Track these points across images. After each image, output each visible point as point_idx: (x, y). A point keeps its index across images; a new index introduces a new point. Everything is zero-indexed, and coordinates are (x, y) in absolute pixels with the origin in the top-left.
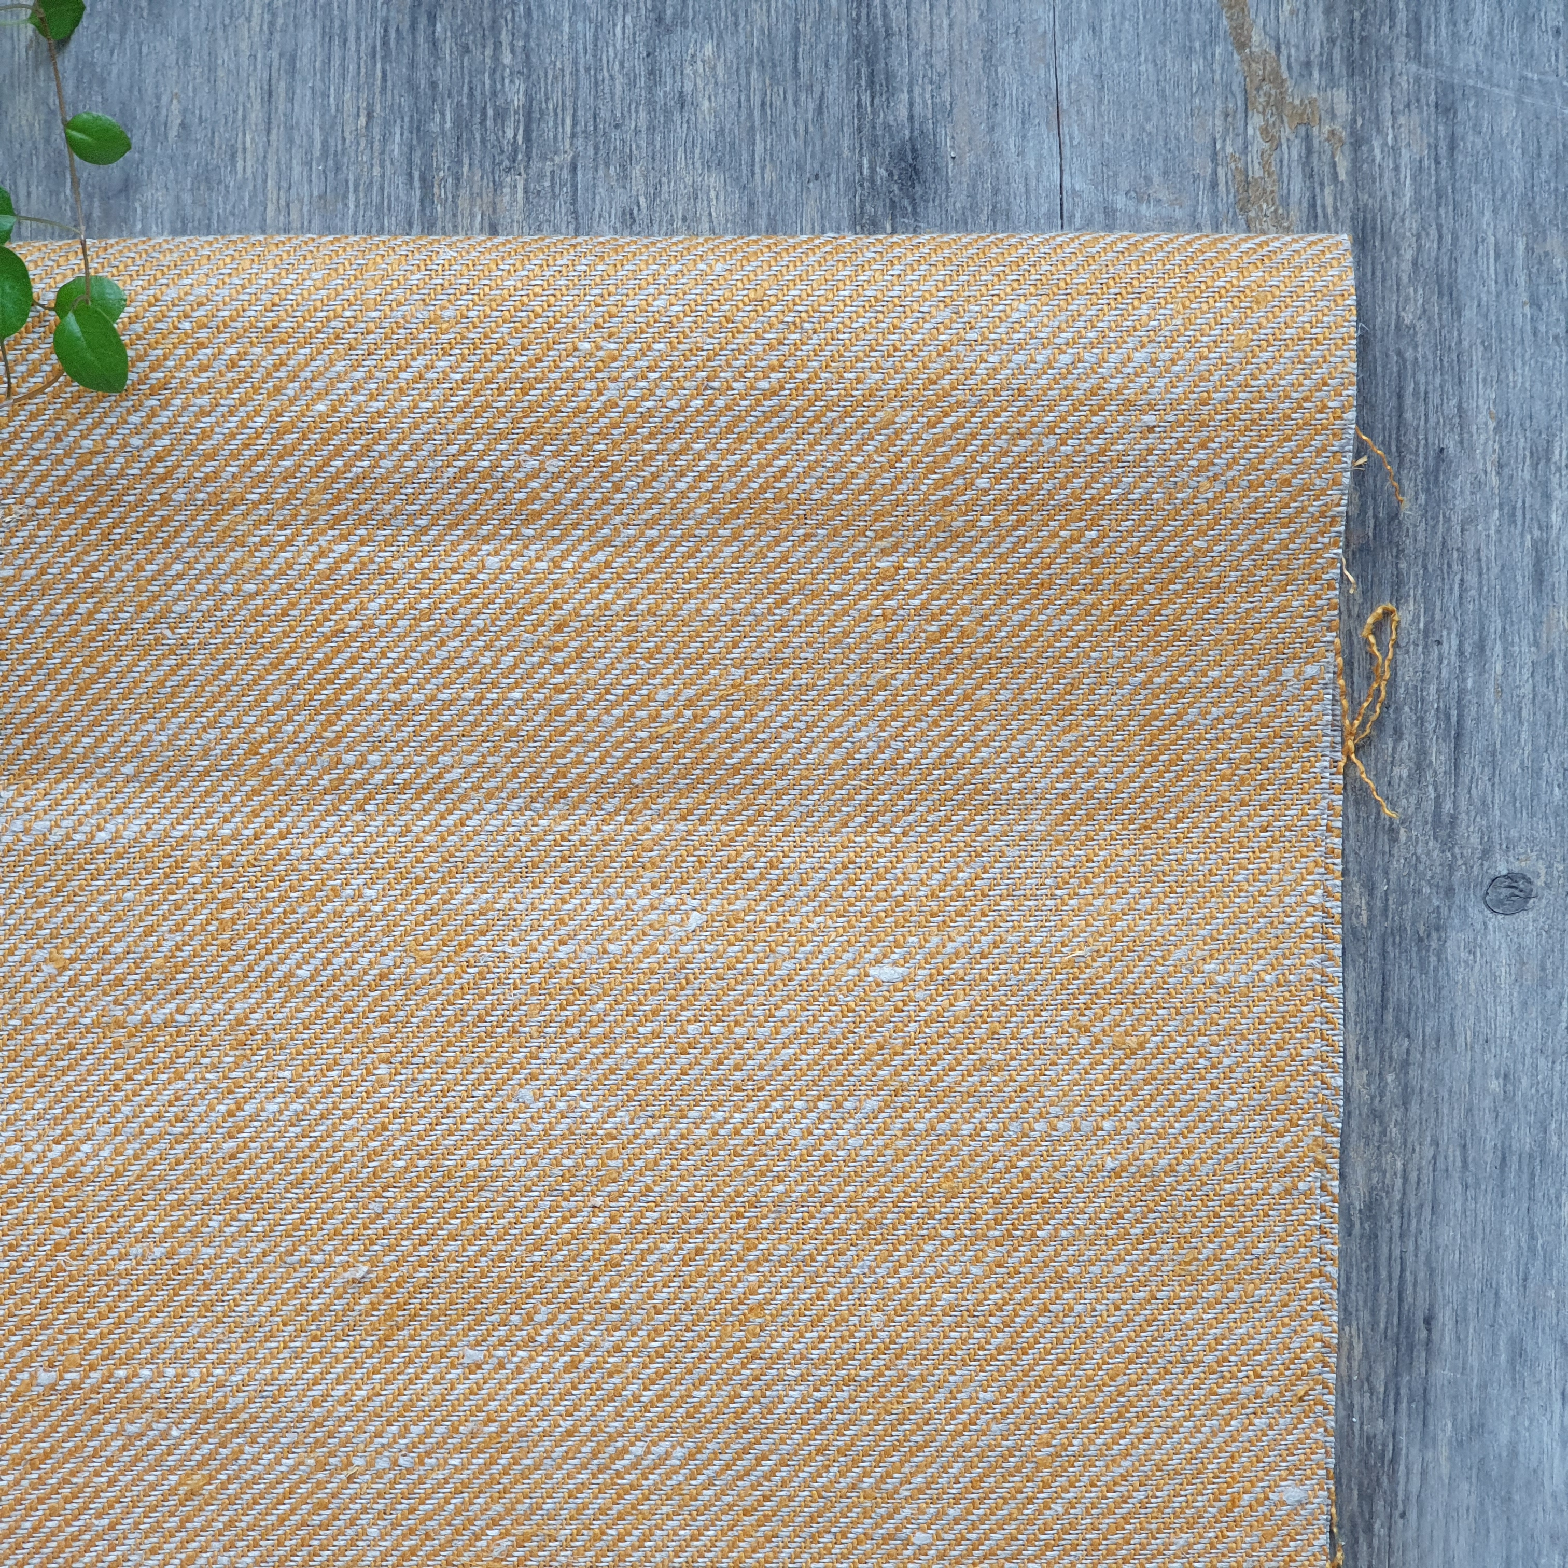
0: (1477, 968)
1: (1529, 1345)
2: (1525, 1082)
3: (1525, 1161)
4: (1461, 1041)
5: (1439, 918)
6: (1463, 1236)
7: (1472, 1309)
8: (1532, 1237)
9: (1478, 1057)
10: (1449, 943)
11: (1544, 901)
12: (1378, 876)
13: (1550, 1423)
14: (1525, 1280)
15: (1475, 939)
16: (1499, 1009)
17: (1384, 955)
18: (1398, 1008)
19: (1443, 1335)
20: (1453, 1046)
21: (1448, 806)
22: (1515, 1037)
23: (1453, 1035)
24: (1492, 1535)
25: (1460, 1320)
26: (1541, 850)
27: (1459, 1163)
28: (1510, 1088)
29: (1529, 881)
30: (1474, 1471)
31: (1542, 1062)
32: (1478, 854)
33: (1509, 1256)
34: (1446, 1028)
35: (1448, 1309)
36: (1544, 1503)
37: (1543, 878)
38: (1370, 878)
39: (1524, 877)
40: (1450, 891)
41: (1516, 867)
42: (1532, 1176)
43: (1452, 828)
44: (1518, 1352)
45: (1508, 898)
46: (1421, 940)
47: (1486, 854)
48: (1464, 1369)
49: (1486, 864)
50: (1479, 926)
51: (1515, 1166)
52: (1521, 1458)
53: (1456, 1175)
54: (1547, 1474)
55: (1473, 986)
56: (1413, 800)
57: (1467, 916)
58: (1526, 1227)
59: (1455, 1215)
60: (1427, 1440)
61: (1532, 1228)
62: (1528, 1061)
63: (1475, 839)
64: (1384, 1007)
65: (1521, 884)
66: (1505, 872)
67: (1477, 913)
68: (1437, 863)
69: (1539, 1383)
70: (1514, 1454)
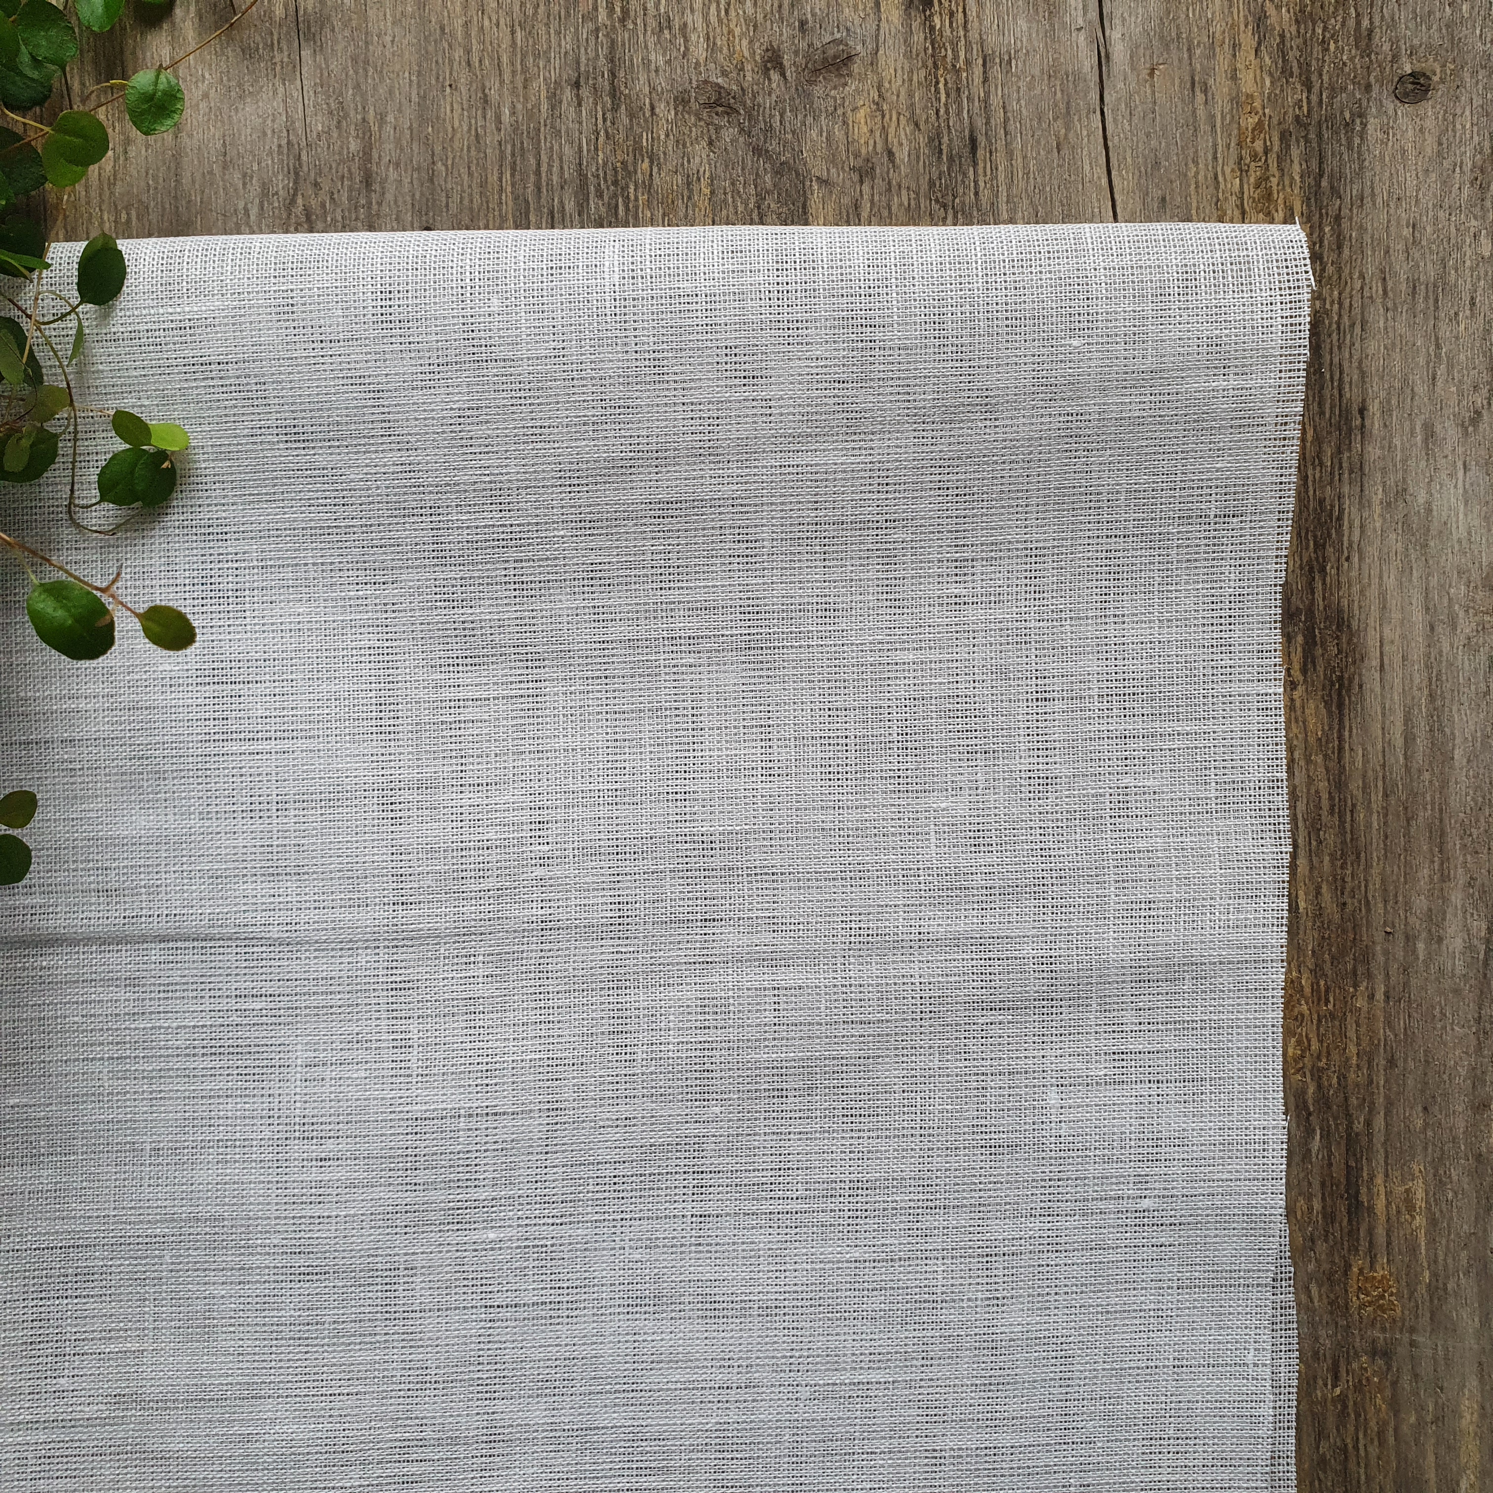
0: (1390, 144)
1: (1438, 428)
2: (1429, 229)
3: (1431, 289)
4: (1379, 200)
5: (1360, 106)
6: (1385, 348)
7: (1394, 402)
8: (1438, 346)
9: (1392, 211)
10: (1369, 126)
11: (1440, 93)
12: (1314, 78)
13: (1456, 487)
14: (1434, 379)
15: (1388, 123)
16: (1408, 175)
17: (1320, 136)
18: (1331, 176)
19: (1373, 423)
20: (1374, 204)
21: (1365, 23)
22: (1420, 196)
23: (1373, 195)
24: (1414, 571)
25: (1386, 411)
26: (1436, 54)
27: (1381, 292)
28: (1417, 234)
29: (1429, 78)
30: (1400, 524)
31: (1441, 214)
32: (1389, 58)
33: (1422, 361)
34: (1367, 192)
35: (1377, 401)
36: (1453, 547)
37: (1438, 75)
38: (1308, 79)
39: (1424, 75)
40: (1368, 88)
41: (1418, 67)
42: (1436, 301)
43: (1370, 39)
44: (1429, 432)
45: (1413, 90)
46: (1347, 124)
47: (1395, 58)
48: (1390, 447)
49: (1395, 66)
50: (1391, 112)
51: (1423, 294)
52: (1435, 513)
53: (1379, 300)
54: (1454, 526)
55: (1387, 159)
56: (1339, 18)
57: (1382, 106)
58: (1433, 338)
59: (1379, 332)
60: (1363, 502)
61: (1437, 339)
62: (1431, 214)
63: (1386, 47)
64: (1321, 176)
65: (1422, 81)
66: (1409, 72)
67: (1390, 105)
68: (1359, 66)
69: (1446, 457)
70: (1429, 510)
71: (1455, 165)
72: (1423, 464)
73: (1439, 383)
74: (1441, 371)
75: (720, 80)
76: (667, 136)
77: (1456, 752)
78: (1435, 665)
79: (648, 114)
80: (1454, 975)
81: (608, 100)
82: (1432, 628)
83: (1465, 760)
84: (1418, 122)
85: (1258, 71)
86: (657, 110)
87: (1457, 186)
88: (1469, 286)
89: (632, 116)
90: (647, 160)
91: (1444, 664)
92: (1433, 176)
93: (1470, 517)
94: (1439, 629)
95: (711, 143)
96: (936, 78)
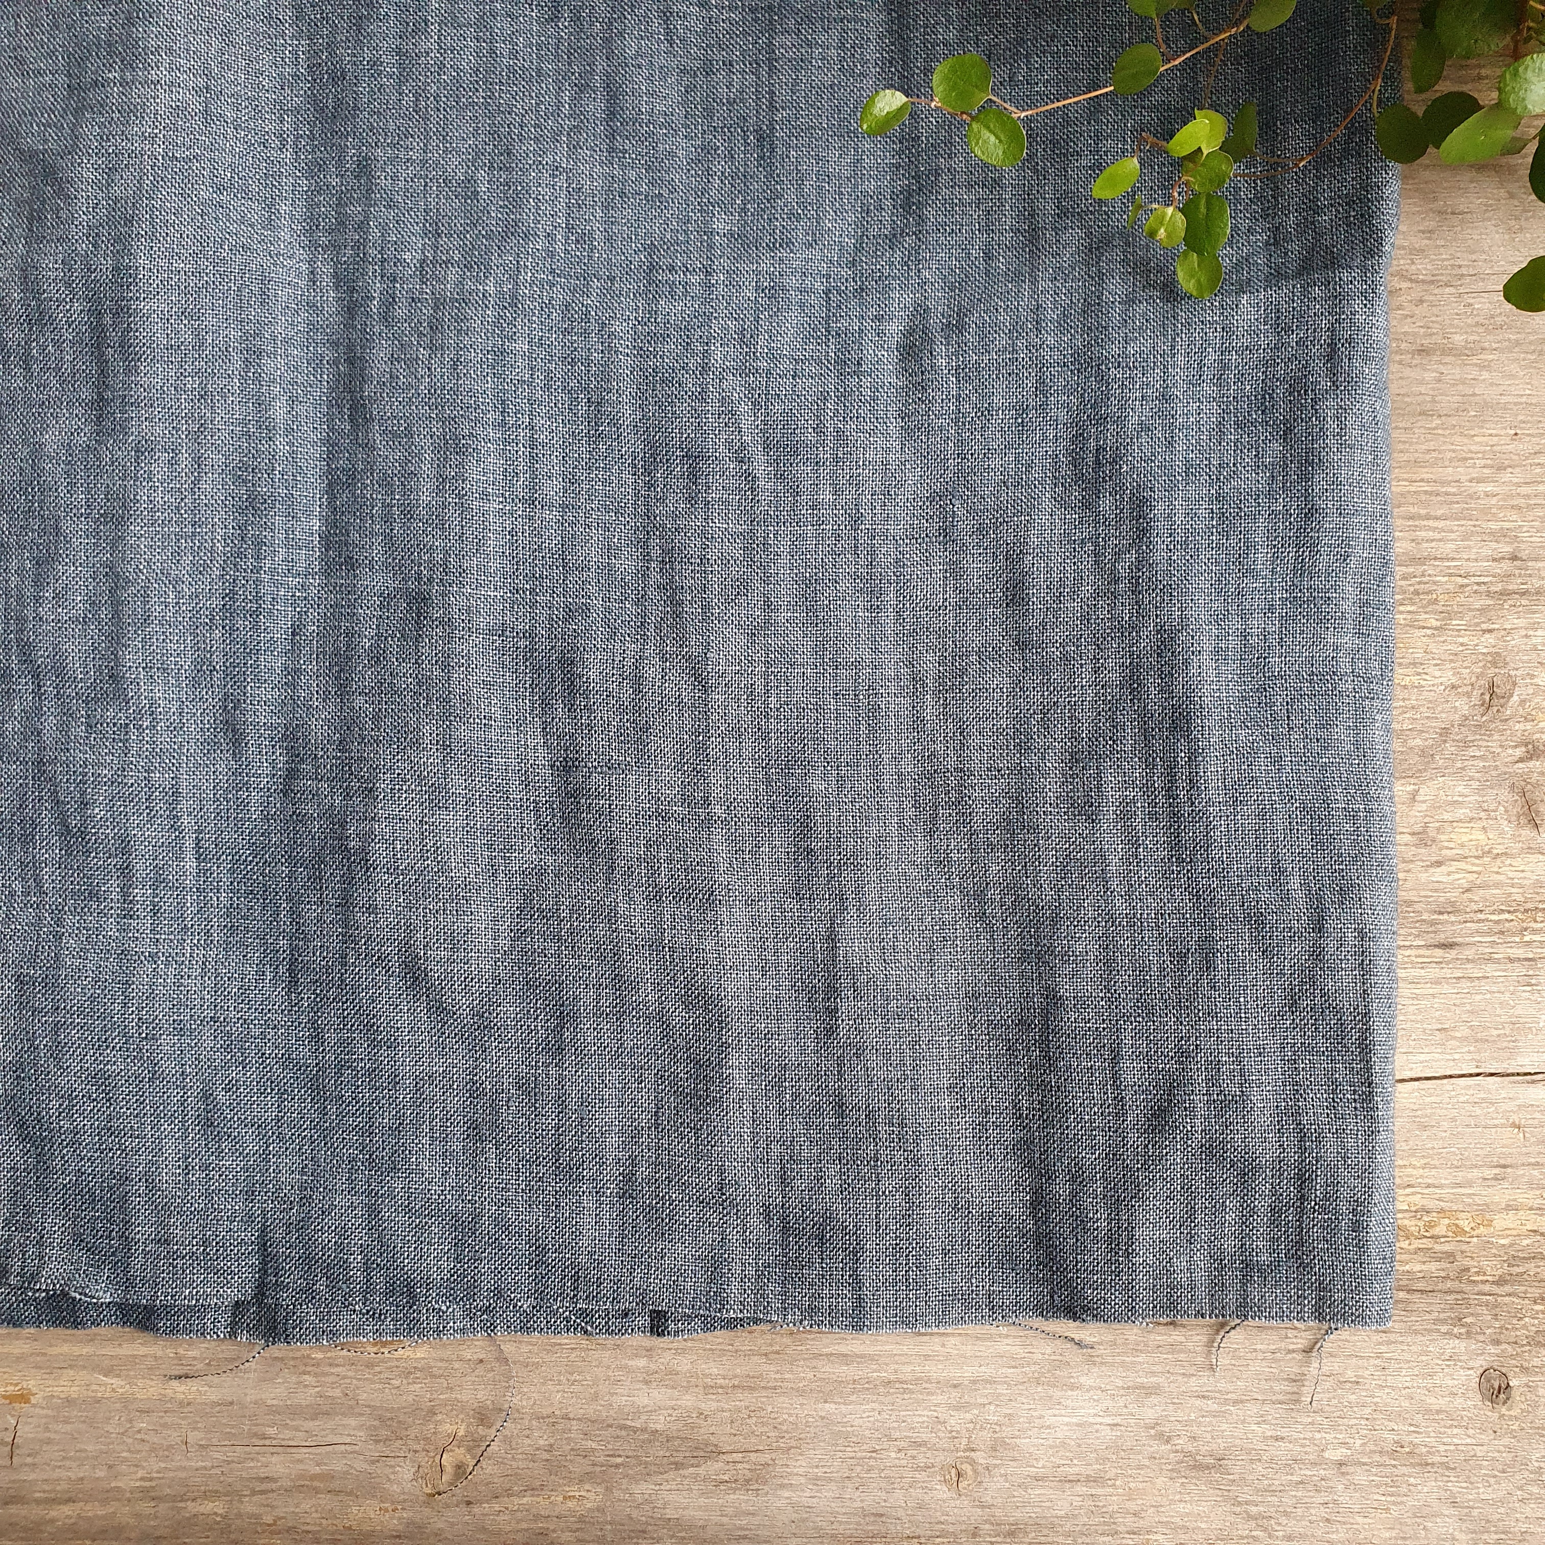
0: (1440, 1362)
1: (1154, 1399)
2: (1353, 1398)
3: (1293, 1397)
4: (1384, 1348)
5: (1477, 1333)
6: (1236, 1350)
7: (1182, 1356)
8: (1236, 1402)
9: (1372, 1361)
10: (1457, 1341)
11: (1490, 1414)
12: (1507, 1289)
13: (1095, 1415)
14: (1204, 1397)
15: (1460, 1361)
16: (1408, 1379)
17: (1449, 1292)
18: (1407, 1302)
19: (1163, 1335)
20: (1380, 1344)
22: (1387, 1390)
23: (1390, 1343)
24: (1012, 1370)
25: (1173, 1347)
26: (1529, 1412)
27: (1292, 1347)
28: (1348, 1385)
29: (1505, 1403)
30: (1060, 1358)
31: (1368, 1410)
32: (1525, 1364)
33: (1222, 1385)
34: (1392, 1337)
35: (1183, 1339)
36: (1035, 1410)
37: (1507, 1413)
38: (1506, 1282)
39: (1508, 1399)
40: (1497, 1342)
41: (1516, 1394)
42: (1281, 1402)
44: (1151, 1391)
45: (1492, 1387)
46: (1460, 1320)
47: (1525, 1370)
48: (1137, 1350)
49: (1517, 1370)
50: (1471, 1364)
51: (1289, 1389)
52: (1070, 1393)
53: (1283, 1345)
54: (1057, 1412)
55: (1424, 1358)
57: (1478, 1355)
58: (1244, 1398)
59: (1253, 1344)
61: (1242, 1402)
62: (1369, 1400)
63: (1536, 1362)
64: (1408, 1291)
65: (1502, 1396)
66: (1511, 1384)
67: (1480, 1363)
68: (1518, 1333)
69: (1126, 1407)
70: (1073, 1387)
71: (1417, 1426)
72: (1120, 1384)
73: (1198, 1402)
74: (1212, 1406)
75: (1515, 698)
76: (1462, 644)
77: (833, 1406)
78: (918, 1388)
79: (1484, 626)
80: (612, 1394)
81: (1499, 587)
82: (955, 1386)
83: (823, 1414)
84: (1460, 1391)
85: (1514, 1233)
86: (1487, 636)
87: (1396, 1428)
88: (1296, 1435)
89: (1483, 610)
90: (1438, 623)
91: (921, 1397)
92: (1405, 1404)
93: (1066, 1428)
94: (955, 1394)
95: (1453, 687)
96: (1515, 911)
